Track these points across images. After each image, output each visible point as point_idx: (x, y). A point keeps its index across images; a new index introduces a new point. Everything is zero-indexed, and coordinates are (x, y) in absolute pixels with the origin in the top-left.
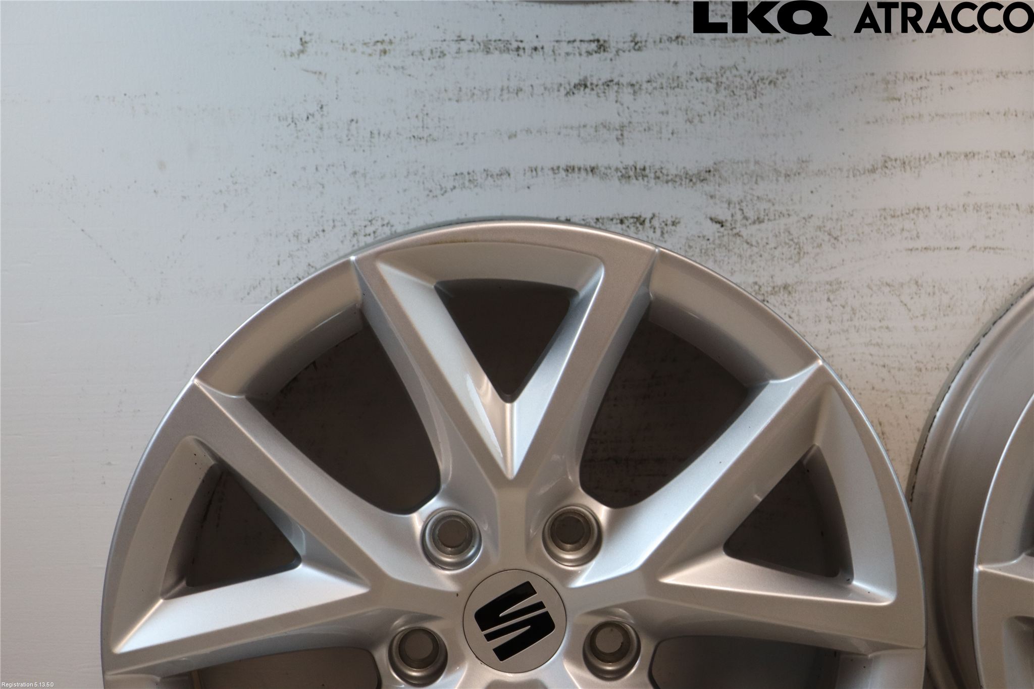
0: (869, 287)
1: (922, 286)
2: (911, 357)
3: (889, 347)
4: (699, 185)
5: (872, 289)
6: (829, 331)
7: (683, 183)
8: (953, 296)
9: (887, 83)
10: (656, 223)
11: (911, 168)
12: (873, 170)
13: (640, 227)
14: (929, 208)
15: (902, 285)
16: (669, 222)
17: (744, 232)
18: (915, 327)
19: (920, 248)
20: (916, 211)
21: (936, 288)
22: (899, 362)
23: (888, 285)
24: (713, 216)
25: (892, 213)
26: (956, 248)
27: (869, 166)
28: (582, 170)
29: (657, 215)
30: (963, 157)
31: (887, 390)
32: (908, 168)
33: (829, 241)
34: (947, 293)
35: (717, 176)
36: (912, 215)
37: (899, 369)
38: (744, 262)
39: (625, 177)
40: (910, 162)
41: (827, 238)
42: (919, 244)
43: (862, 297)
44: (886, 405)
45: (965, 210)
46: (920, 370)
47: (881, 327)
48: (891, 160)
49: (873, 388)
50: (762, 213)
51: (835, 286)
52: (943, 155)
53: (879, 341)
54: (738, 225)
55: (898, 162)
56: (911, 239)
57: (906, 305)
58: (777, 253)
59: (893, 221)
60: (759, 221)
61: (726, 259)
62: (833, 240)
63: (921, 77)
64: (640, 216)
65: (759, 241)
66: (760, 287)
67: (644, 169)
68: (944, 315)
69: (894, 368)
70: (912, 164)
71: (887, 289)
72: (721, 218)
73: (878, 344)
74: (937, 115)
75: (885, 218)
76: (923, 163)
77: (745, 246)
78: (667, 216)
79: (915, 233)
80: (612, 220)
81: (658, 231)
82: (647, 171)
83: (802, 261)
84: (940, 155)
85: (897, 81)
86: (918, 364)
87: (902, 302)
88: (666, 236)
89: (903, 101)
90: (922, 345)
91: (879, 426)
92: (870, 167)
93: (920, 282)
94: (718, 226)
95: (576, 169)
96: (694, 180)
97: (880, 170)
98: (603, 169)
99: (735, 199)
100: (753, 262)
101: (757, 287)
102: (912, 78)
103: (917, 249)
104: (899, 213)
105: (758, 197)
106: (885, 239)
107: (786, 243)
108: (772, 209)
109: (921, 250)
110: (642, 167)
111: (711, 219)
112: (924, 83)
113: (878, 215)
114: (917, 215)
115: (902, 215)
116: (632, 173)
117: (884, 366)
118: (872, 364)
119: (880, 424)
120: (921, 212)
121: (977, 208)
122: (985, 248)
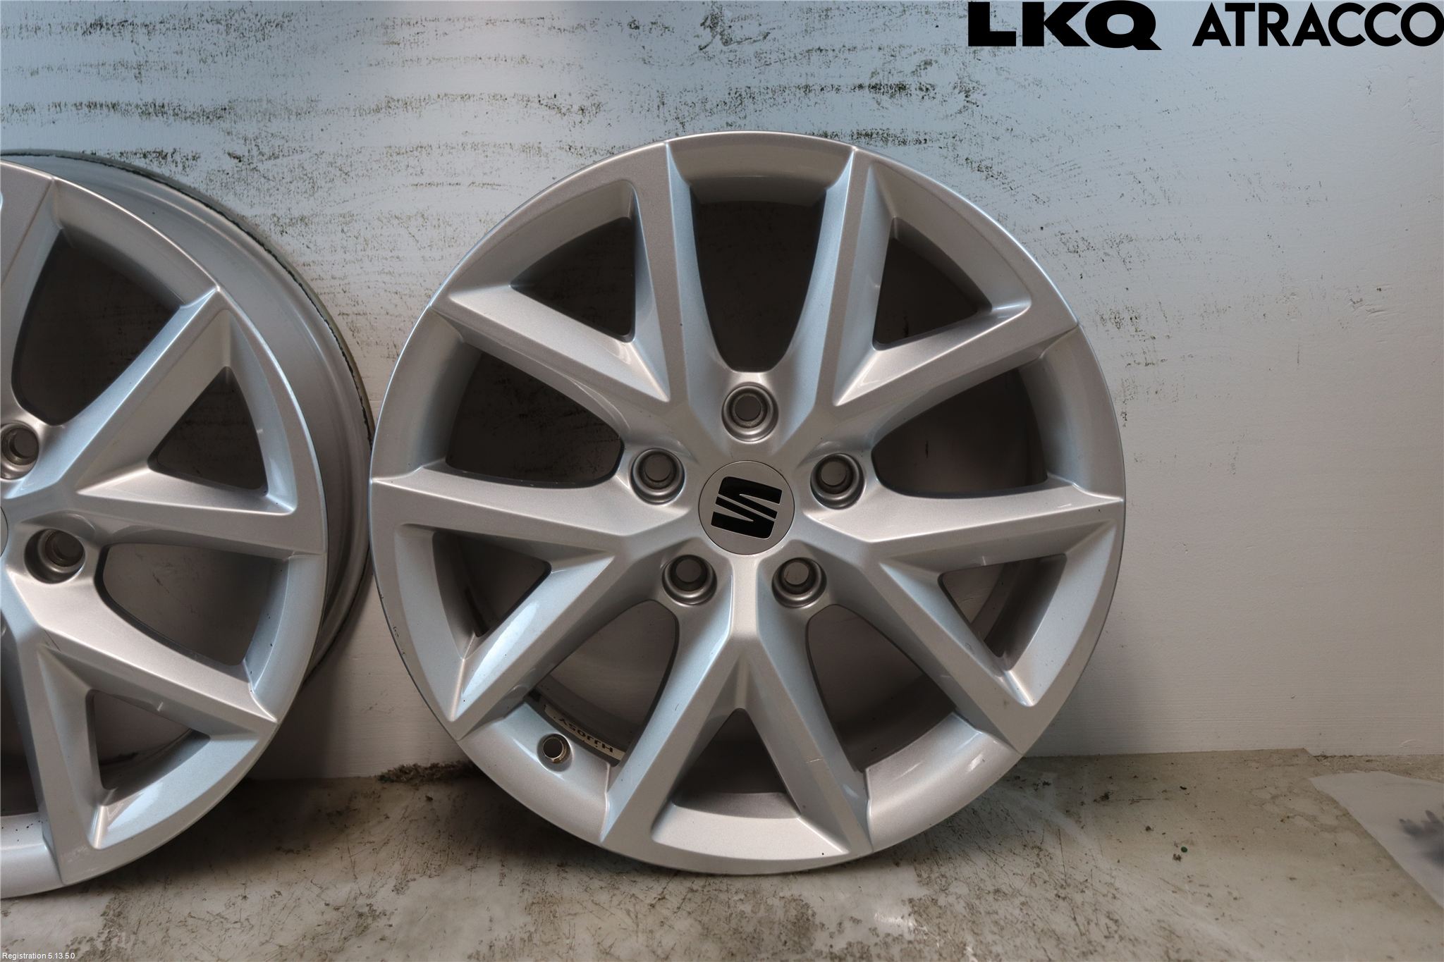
0: (379, 219)
1: (428, 219)
3: (400, 275)
4: (216, 122)
5: (382, 222)
6: (345, 260)
7: (201, 120)
8: (457, 229)
9: (387, 28)
10: (177, 157)
11: (412, 109)
12: (378, 110)
13: (163, 161)
14: (431, 146)
15: (409, 218)
16: (190, 157)
17: (261, 167)
18: (423, 257)
19: (424, 184)
20: (419, 149)
21: (441, 220)
22: (410, 289)
23: (397, 217)
24: (231, 152)
25: (397, 150)
26: (457, 184)
27: (373, 106)
28: (104, 107)
29: (178, 150)
30: (459, 98)
31: (400, 316)
32: (409, 108)
33: (341, 176)
34: (450, 225)
35: (233, 114)
36: (415, 153)
37: (410, 296)
38: (262, 195)
39: (145, 113)
40: (411, 103)
41: (338, 173)
42: (423, 180)
43: (374, 229)
44: (400, 329)
45: (464, 149)
47: (392, 257)
48: (394, 101)
49: (387, 314)
50: (277, 150)
51: (348, 218)
52: (441, 97)
53: (391, 270)
54: (255, 160)
55: (400, 102)
56: (416, 175)
57: (414, 236)
58: (292, 187)
59: (398, 158)
60: (274, 156)
61: (245, 192)
62: (343, 176)
63: (417, 23)
64: (162, 151)
65: (276, 176)
66: (279, 219)
67: (163, 106)
68: (449, 246)
69: (406, 295)
70: (413, 104)
71: (396, 222)
72: (239, 153)
73: (390, 273)
74: (434, 59)
75: (391, 155)
76: (423, 104)
77: (262, 179)
78: (188, 150)
79: (419, 169)
80: (136, 154)
81: (180, 166)
82: (166, 108)
83: (316, 195)
84: (439, 96)
85: (396, 27)
86: (426, 291)
87: (410, 234)
88: (187, 169)
89: (402, 45)
90: (430, 274)
91: (393, 347)
92: (375, 108)
93: (426, 215)
94: (237, 161)
95: (98, 106)
96: (211, 117)
97: (384, 110)
98: (124, 106)
99: (250, 136)
100: (270, 195)
101: (276, 219)
102: (409, 23)
103: (422, 184)
104: (404, 151)
105: (272, 134)
106: (392, 175)
107: (300, 178)
108: (286, 145)
109: (426, 186)
110: (161, 105)
111: (229, 154)
112: (419, 29)
113: (385, 153)
114: (421, 153)
115: (407, 152)
116: (151, 110)
117: (397, 293)
118: (386, 291)
119: (395, 346)
120: (423, 149)
121: (475, 147)
122: (483, 184)
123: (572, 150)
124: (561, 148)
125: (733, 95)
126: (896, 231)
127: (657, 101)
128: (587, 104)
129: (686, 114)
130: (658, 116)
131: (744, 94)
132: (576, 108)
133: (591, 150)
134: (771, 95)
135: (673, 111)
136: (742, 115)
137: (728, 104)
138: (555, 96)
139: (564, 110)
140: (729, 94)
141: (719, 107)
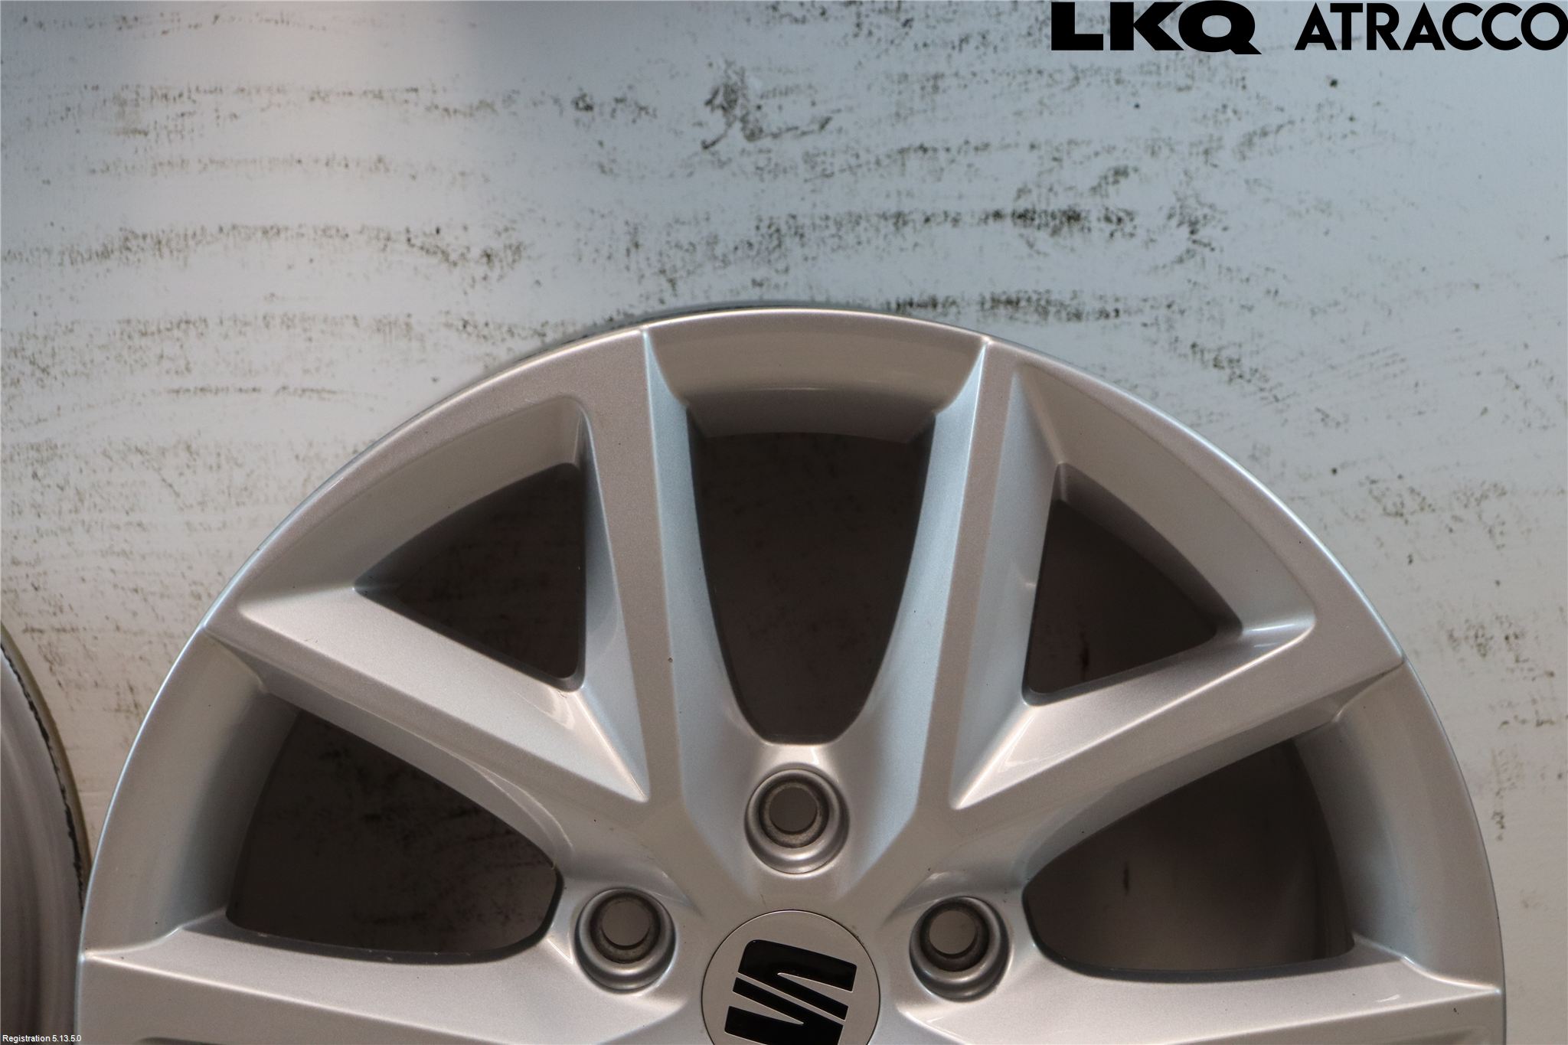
0: (105, 454)
1: (198, 454)
2: (184, 576)
3: (143, 557)
5: (111, 459)
8: (252, 472)
9: (123, 103)
11: (171, 252)
12: (105, 254)
14: (205, 321)
15: (163, 452)
18: (188, 524)
19: (192, 389)
20: (183, 326)
21: (223, 457)
22: (162, 582)
23: (139, 451)
25: (142, 327)
26: (254, 390)
27: (97, 247)
30: (259, 234)
31: (142, 632)
32: (165, 250)
33: (33, 374)
34: (240, 466)
36: (176, 333)
40: (169, 241)
42: (191, 382)
43: (95, 471)
44: (141, 658)
45: (267, 326)
46: (199, 597)
47: (130, 524)
48: (136, 237)
49: (118, 628)
51: (45, 453)
52: (225, 231)
53: (127, 547)
55: (149, 240)
56: (177, 372)
57: (171, 486)
59: (144, 342)
62: (39, 374)
63: (181, 95)
68: (238, 504)
69: (153, 594)
70: (173, 244)
71: (136, 459)
73: (124, 553)
74: (212, 161)
75: (130, 337)
76: (191, 243)
79: (182, 363)
84: (221, 230)
85: (141, 102)
86: (194, 588)
87: (164, 480)
89: (152, 136)
90: (200, 554)
91: (128, 692)
92: (100, 249)
93: (194, 447)
97: (117, 254)
102: (166, 96)
103: (188, 390)
104: (154, 328)
106: (132, 372)
109: (195, 393)
112: (185, 106)
113: (118, 331)
114: (186, 332)
115: (159, 331)
117: (136, 591)
118: (115, 586)
119: (131, 689)
120: (191, 326)
121: (288, 322)
122: (304, 391)
123: (469, 329)
124: (448, 325)
125: (764, 230)
126: (1063, 488)
127: (624, 243)
128: (496, 245)
129: (679, 264)
130: (628, 268)
131: (784, 229)
132: (476, 252)
133: (505, 329)
134: (833, 230)
135: (654, 258)
136: (781, 266)
137: (756, 246)
138: (438, 231)
139: (453, 257)
140: (758, 228)
141: (740, 253)
